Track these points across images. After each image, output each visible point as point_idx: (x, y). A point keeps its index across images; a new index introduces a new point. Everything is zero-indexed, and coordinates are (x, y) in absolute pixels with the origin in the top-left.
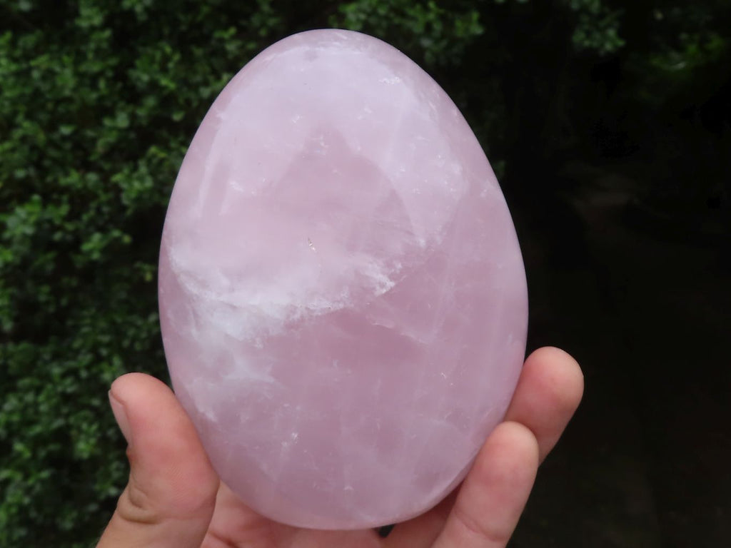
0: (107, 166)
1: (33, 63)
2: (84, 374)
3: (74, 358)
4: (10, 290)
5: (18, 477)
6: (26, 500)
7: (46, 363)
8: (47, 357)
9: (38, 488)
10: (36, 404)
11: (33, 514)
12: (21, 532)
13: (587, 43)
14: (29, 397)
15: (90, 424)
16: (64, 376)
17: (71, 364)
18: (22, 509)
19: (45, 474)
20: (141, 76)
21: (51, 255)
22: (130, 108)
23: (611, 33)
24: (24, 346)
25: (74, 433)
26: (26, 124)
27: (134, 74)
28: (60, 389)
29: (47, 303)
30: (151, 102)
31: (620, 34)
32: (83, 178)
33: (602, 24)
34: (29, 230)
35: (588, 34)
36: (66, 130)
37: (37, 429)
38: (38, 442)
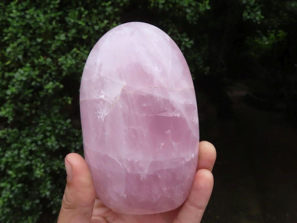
0: (55, 56)
1: (27, 12)
2: (39, 143)
3: (36, 136)
4: (13, 105)
5: (9, 186)
6: (11, 196)
7: (23, 137)
8: (24, 135)
9: (16, 191)
10: (19, 155)
11: (13, 202)
12: (8, 210)
13: (248, 17)
14: (16, 152)
15: (41, 164)
16: (31, 143)
17: (35, 138)
18: (9, 200)
19: (20, 185)
20: (71, 20)
21: (31, 91)
22: (65, 33)
23: (259, 13)
24: (15, 130)
25: (34, 167)
26: (23, 37)
27: (67, 19)
28: (29, 148)
29: (27, 112)
30: (74, 31)
31: (262, 14)
32: (45, 60)
33: (255, 10)
34: (24, 79)
35: (249, 14)
36: (39, 40)
37: (19, 165)
38: (19, 170)
